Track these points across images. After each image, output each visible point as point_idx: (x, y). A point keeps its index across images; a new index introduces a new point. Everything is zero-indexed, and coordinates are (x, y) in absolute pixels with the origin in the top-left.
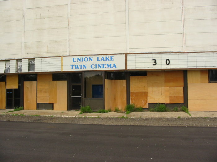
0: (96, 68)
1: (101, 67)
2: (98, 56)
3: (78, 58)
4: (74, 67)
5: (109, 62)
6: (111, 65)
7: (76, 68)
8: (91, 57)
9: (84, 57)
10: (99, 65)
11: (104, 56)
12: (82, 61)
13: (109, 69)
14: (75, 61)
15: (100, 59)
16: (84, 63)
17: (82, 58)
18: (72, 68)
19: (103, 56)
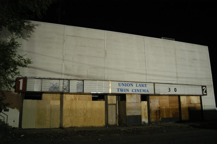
0: (136, 92)
1: (139, 91)
2: (136, 83)
3: (122, 84)
4: (119, 90)
5: (144, 88)
6: (145, 90)
7: (121, 91)
8: (132, 83)
9: (127, 83)
10: (137, 90)
11: (141, 84)
12: (126, 86)
13: (144, 93)
14: (120, 85)
15: (138, 85)
16: (127, 88)
17: (126, 84)
18: (118, 91)
19: (140, 83)
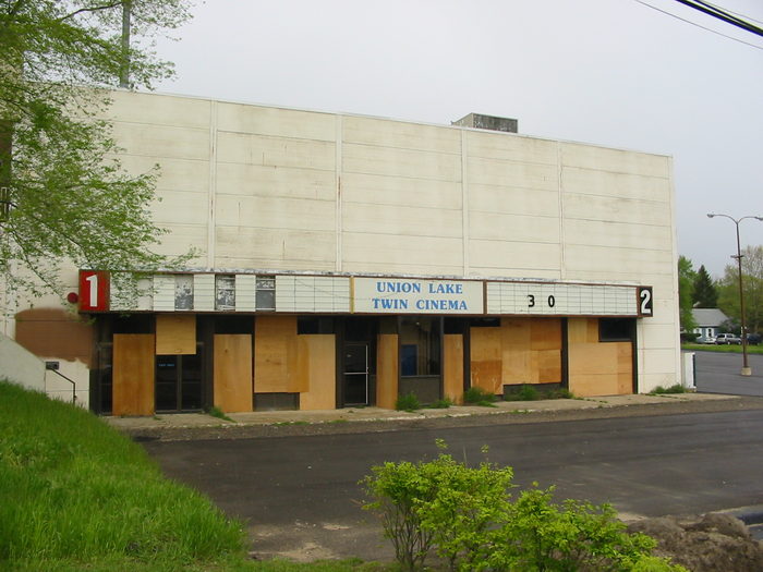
0: (427, 308)
1: (437, 307)
2: (430, 282)
3: (389, 284)
4: (380, 303)
5: (453, 297)
6: (456, 302)
7: (384, 307)
8: (417, 282)
9: (402, 281)
10: (433, 302)
11: (444, 283)
12: (399, 291)
13: (453, 311)
14: (382, 289)
15: (435, 288)
16: (401, 296)
17: (399, 284)
18: (376, 307)
19: (440, 282)
